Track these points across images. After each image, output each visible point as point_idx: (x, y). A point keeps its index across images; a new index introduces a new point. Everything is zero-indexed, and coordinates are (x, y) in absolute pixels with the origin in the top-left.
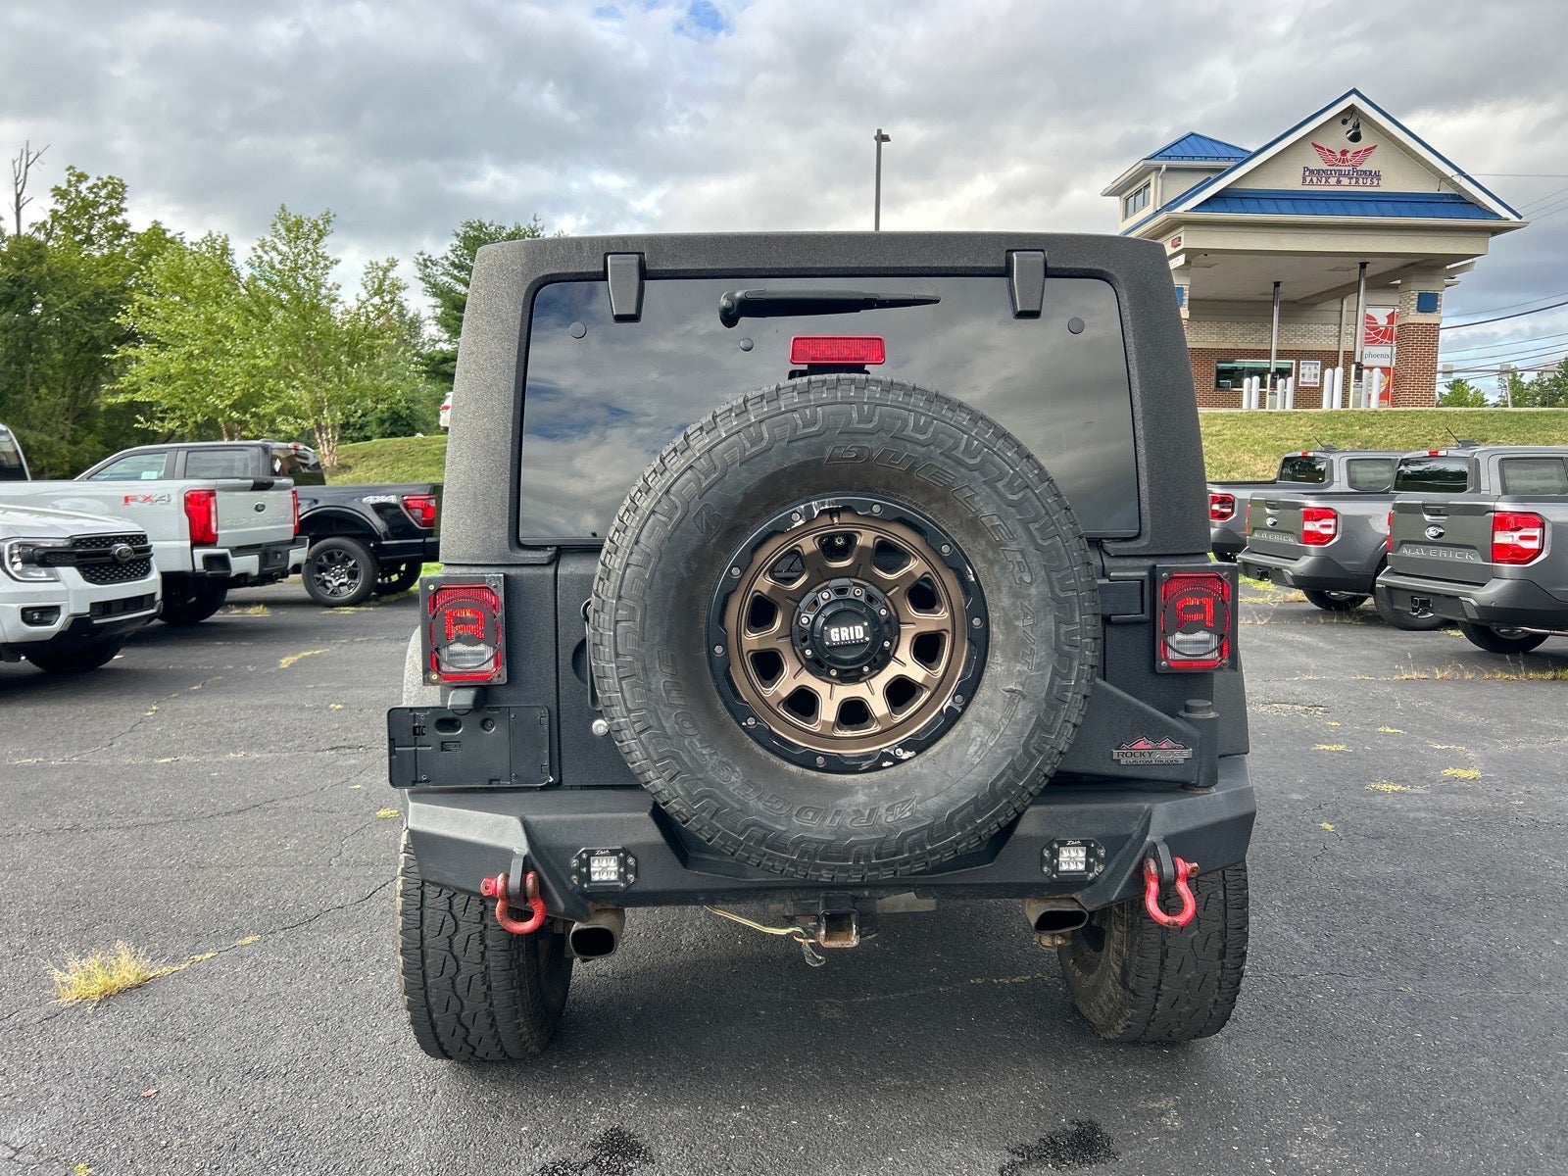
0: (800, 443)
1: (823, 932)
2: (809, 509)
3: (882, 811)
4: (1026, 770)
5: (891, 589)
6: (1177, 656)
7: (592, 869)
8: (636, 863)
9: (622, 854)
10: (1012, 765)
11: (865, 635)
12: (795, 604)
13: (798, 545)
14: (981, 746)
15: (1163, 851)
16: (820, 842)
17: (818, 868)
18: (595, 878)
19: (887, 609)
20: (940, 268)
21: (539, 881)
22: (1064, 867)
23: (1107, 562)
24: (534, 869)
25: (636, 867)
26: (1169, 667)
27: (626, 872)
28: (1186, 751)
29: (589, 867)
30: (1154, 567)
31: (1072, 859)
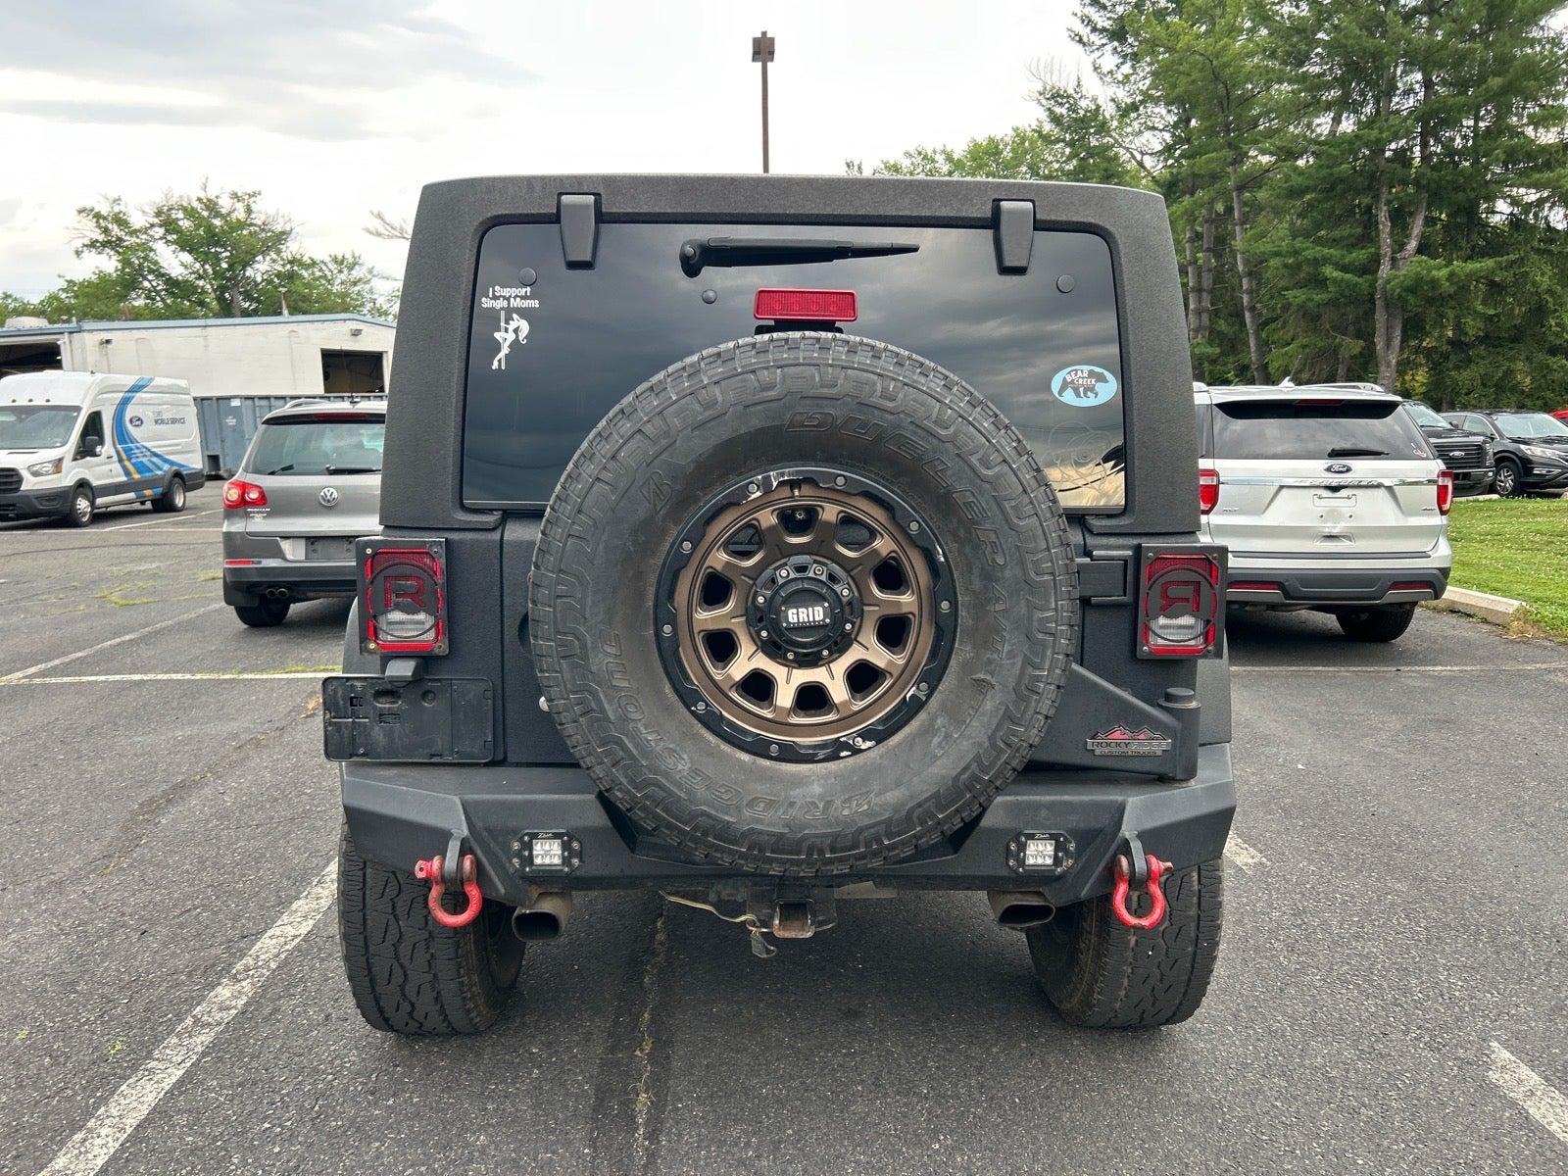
0: (759, 407)
1: (777, 922)
2: (767, 481)
3: (838, 802)
4: (993, 764)
5: (855, 568)
6: (1160, 641)
7: (535, 853)
8: (581, 846)
9: (567, 840)
10: (977, 759)
11: (825, 616)
12: (751, 582)
13: (753, 519)
14: (945, 737)
15: (1136, 846)
16: (771, 834)
17: (770, 860)
18: (538, 861)
19: (850, 590)
20: (921, 217)
21: (478, 865)
22: (1030, 861)
23: (1090, 541)
24: (472, 852)
25: (581, 852)
26: (1150, 652)
27: (571, 856)
28: (1164, 742)
29: (531, 850)
30: (1139, 546)
31: (1039, 853)
